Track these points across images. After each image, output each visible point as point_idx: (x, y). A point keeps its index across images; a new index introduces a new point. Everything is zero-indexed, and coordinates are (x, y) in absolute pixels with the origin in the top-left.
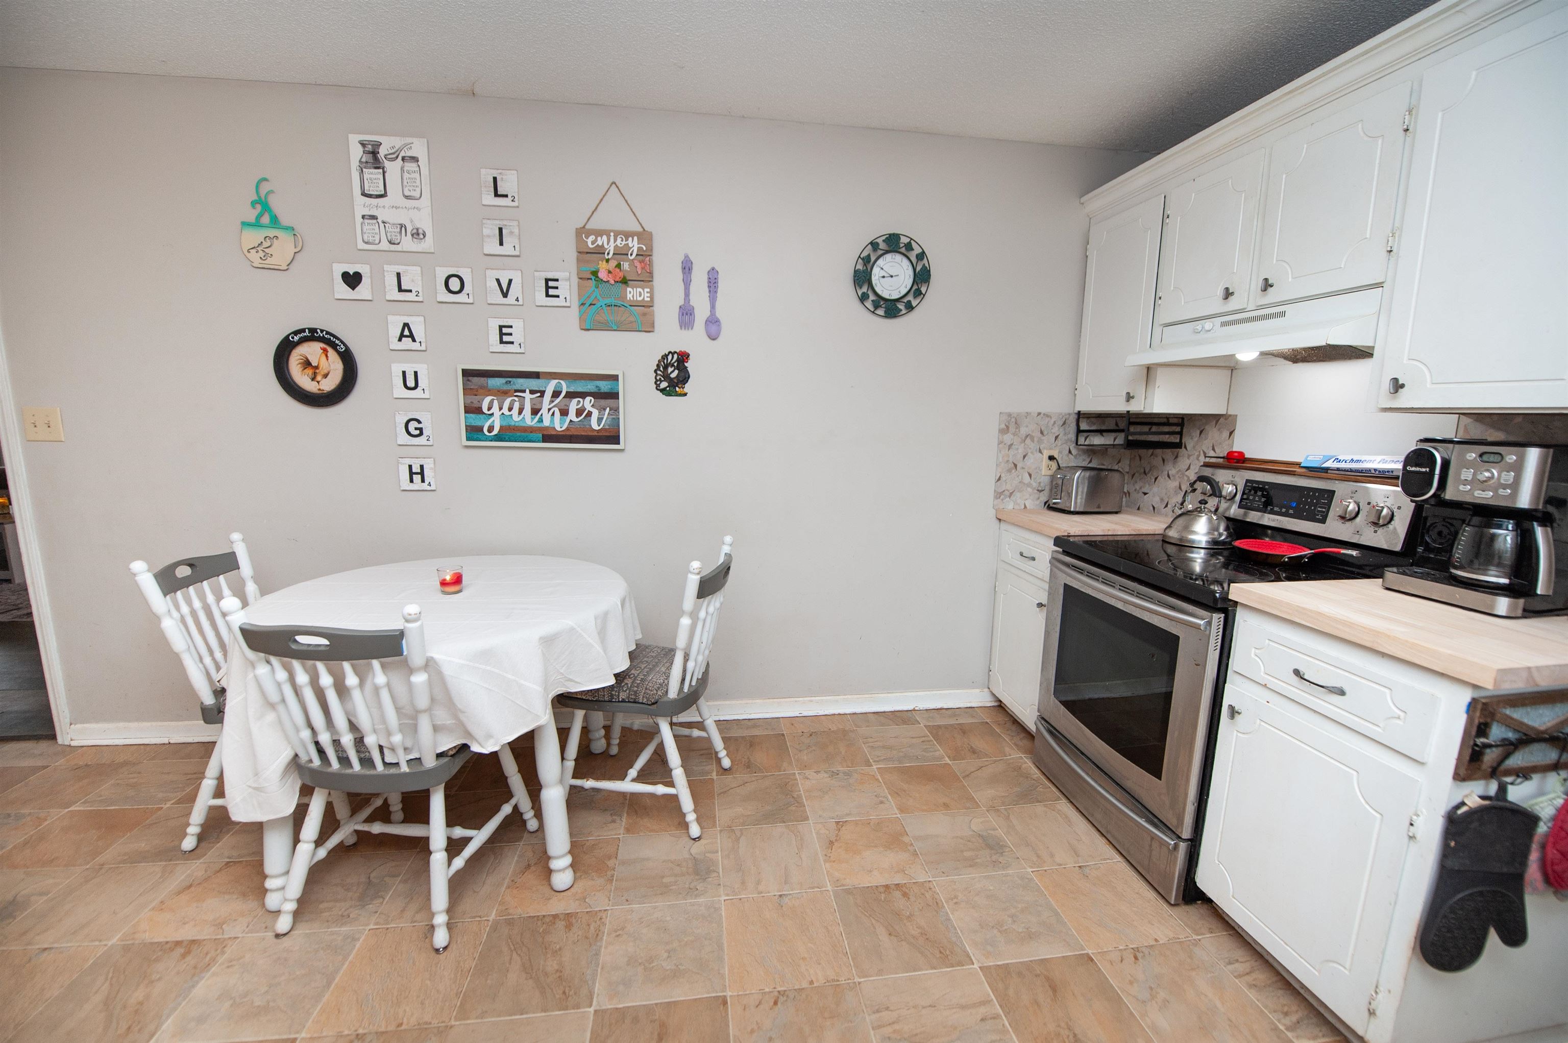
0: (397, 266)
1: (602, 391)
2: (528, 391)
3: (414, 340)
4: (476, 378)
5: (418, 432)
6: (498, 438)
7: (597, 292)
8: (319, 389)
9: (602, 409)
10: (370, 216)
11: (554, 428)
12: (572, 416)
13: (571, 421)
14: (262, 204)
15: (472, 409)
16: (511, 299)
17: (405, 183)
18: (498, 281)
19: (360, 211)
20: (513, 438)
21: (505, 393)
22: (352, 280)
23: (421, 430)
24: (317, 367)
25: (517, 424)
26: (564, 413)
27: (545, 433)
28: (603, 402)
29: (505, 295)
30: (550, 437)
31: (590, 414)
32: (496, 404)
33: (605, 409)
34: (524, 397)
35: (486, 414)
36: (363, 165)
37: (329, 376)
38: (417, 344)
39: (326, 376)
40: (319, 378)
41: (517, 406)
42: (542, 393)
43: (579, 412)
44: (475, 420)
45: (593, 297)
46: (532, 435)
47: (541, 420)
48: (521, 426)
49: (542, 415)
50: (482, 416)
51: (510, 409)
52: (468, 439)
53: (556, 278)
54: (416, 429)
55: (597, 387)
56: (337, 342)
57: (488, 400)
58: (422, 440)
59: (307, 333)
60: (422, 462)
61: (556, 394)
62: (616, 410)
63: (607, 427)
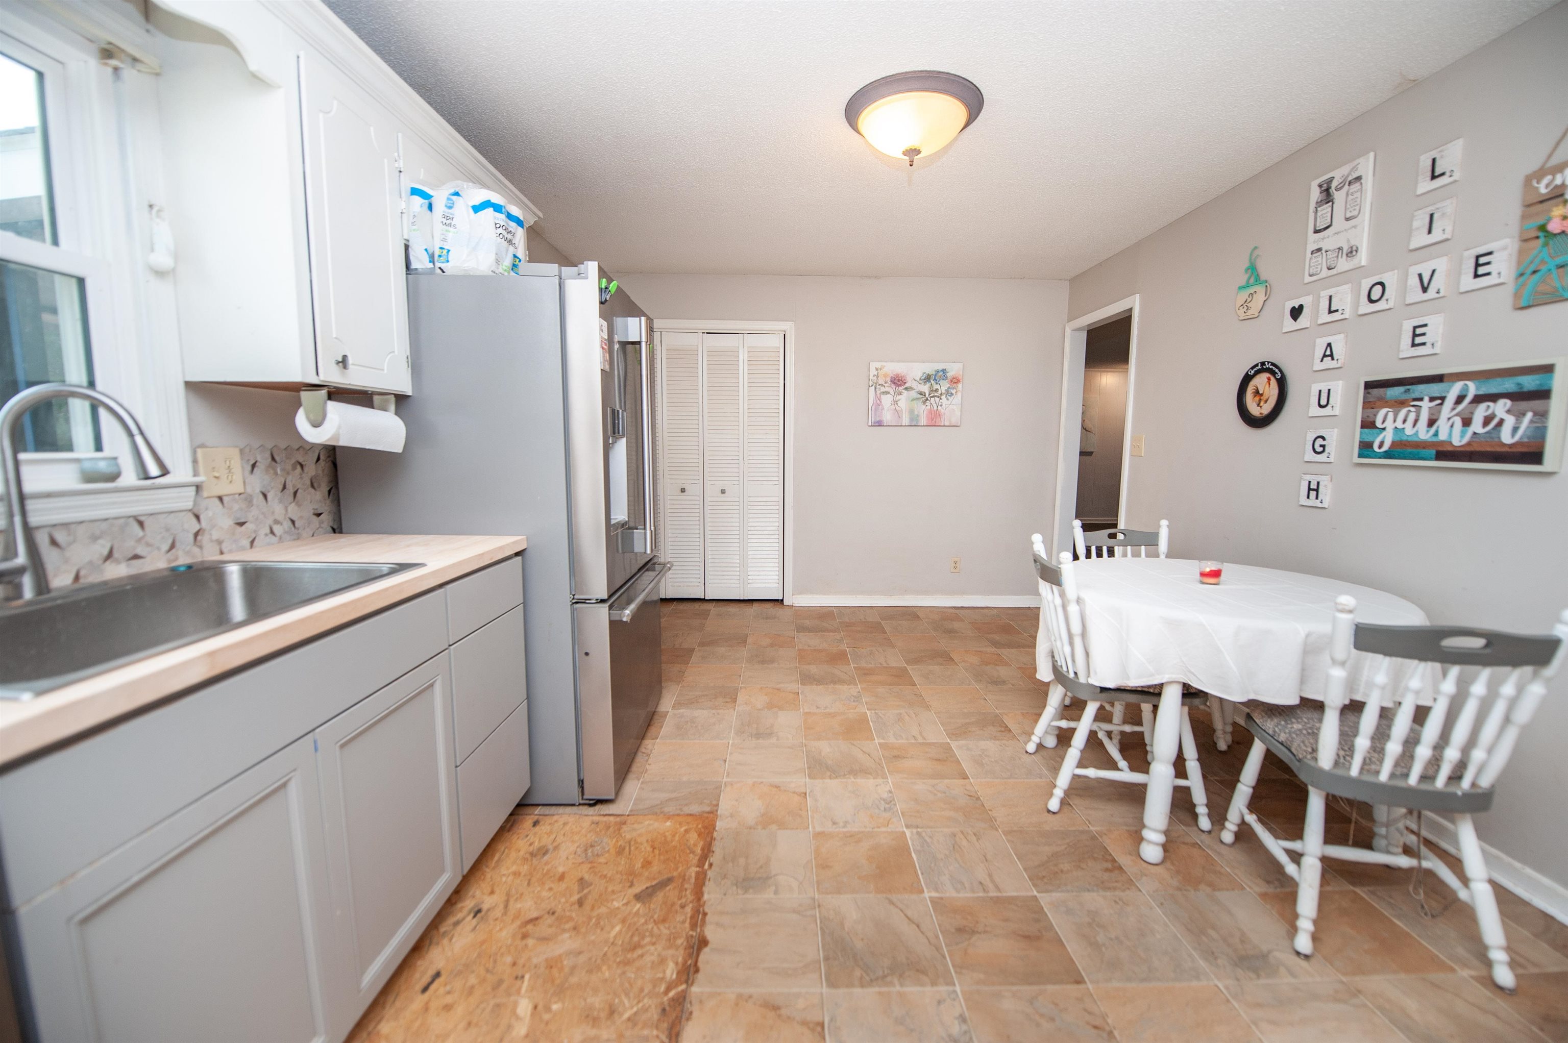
0: (1327, 291)
1: (1525, 389)
2: (1426, 399)
3: (1333, 359)
4: (1376, 390)
5: (1321, 449)
6: (1388, 455)
7: (1544, 254)
8: (1261, 413)
9: (1520, 415)
10: (1316, 250)
11: (1451, 443)
12: (1477, 426)
13: (1475, 433)
14: (1253, 270)
15: (1368, 424)
16: (1431, 293)
17: (1348, 206)
18: (1420, 276)
19: (1312, 247)
20: (1402, 455)
21: (1402, 403)
22: (1296, 313)
23: (1323, 446)
24: (1262, 395)
25: (1410, 439)
26: (1467, 422)
27: (1440, 449)
28: (1523, 405)
29: (1425, 290)
30: (1446, 453)
31: (1501, 422)
32: (1391, 416)
33: (1524, 414)
34: (1421, 406)
35: (1379, 428)
36: (1319, 204)
37: (1268, 402)
38: (1335, 362)
39: (1266, 401)
40: (1262, 404)
41: (1412, 416)
42: (1443, 399)
43: (1487, 421)
44: (1368, 435)
45: (1537, 261)
46: (1424, 452)
47: (1436, 434)
48: (1414, 441)
49: (1438, 427)
50: (1375, 431)
51: (1404, 421)
52: (1360, 456)
53: (1489, 251)
54: (1321, 446)
55: (1519, 384)
56: (1277, 371)
57: (1383, 412)
58: (1322, 458)
59: (1259, 367)
60: (1319, 478)
61: (1460, 399)
62: (1542, 415)
63: (1526, 440)
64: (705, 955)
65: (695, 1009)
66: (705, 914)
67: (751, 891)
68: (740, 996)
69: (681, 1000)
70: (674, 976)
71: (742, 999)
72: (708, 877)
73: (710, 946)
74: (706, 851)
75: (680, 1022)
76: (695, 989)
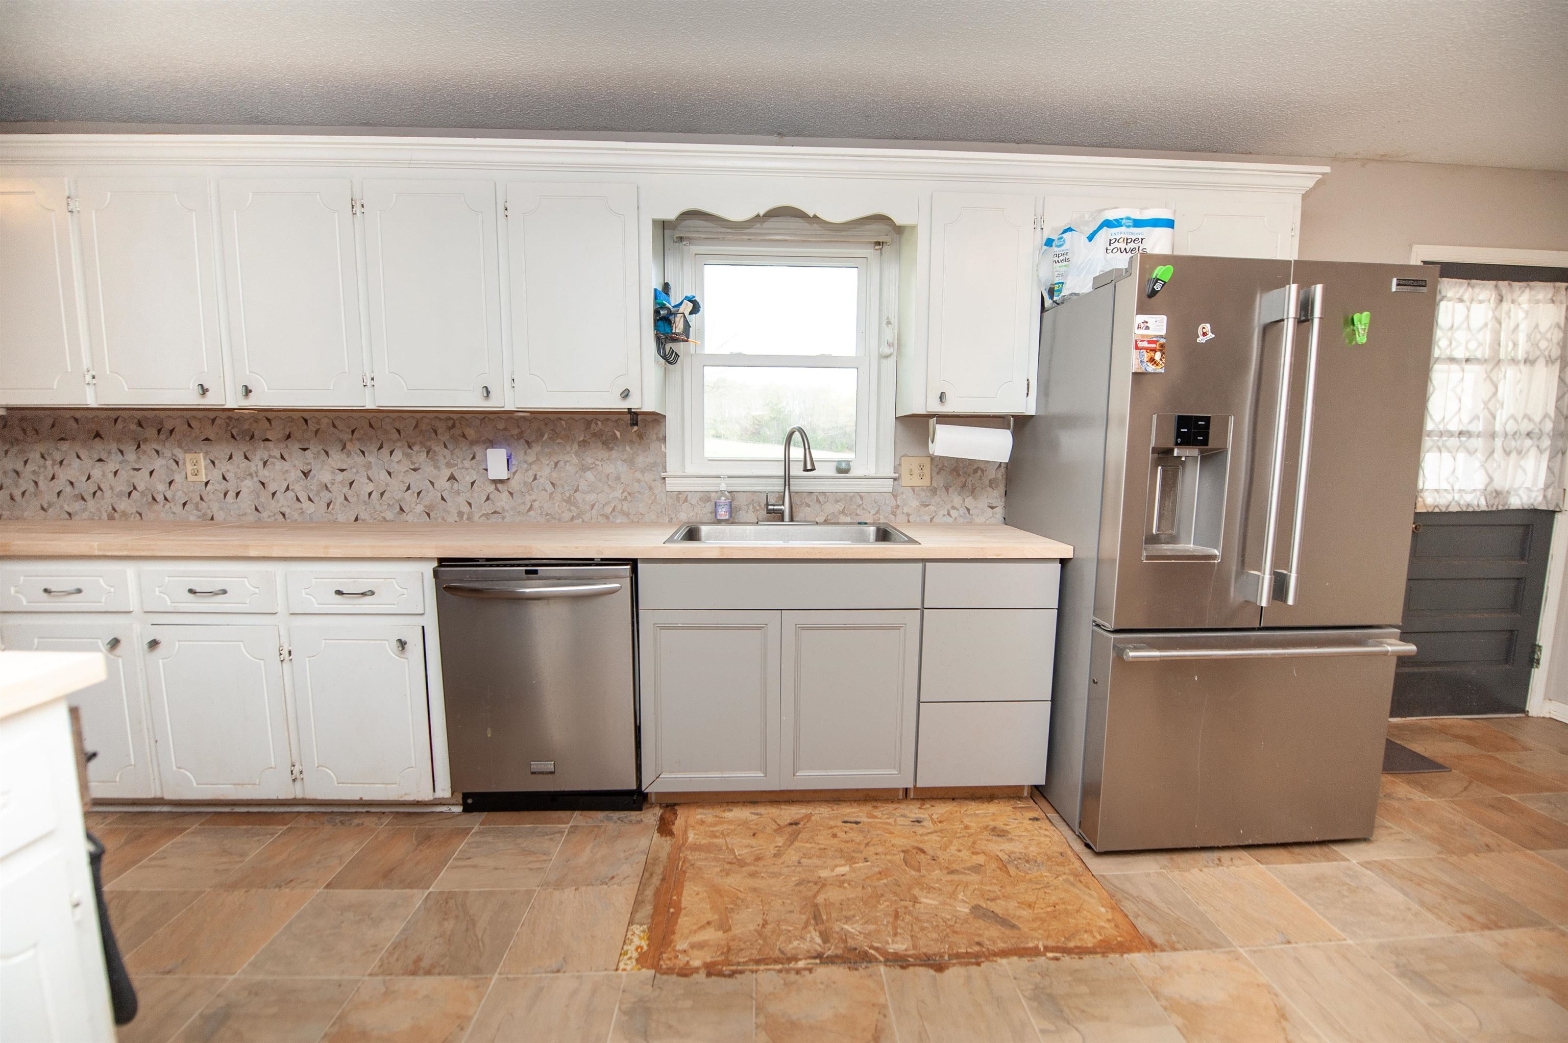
64: (925, 974)
65: (862, 972)
66: (978, 964)
67: (1035, 1004)
68: (885, 1007)
69: (867, 959)
70: (891, 951)
71: (882, 1009)
72: (1034, 959)
73: (938, 975)
74: (1076, 950)
75: (845, 962)
76: (882, 969)
